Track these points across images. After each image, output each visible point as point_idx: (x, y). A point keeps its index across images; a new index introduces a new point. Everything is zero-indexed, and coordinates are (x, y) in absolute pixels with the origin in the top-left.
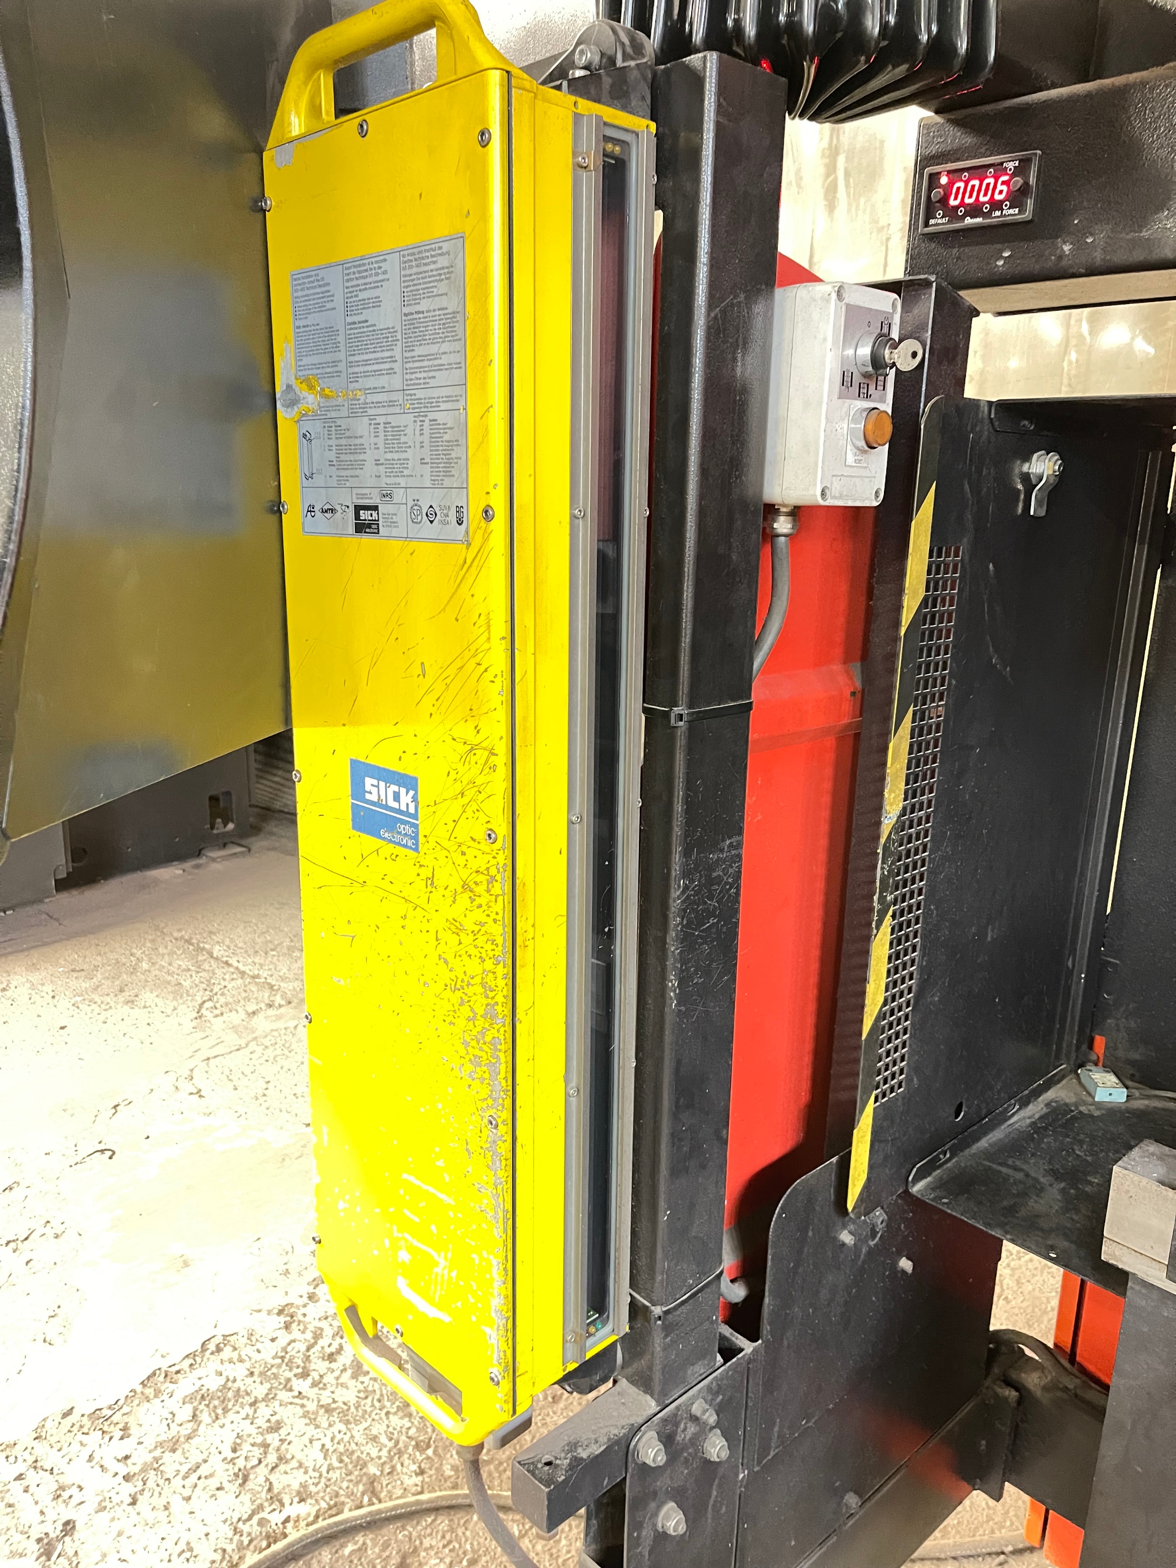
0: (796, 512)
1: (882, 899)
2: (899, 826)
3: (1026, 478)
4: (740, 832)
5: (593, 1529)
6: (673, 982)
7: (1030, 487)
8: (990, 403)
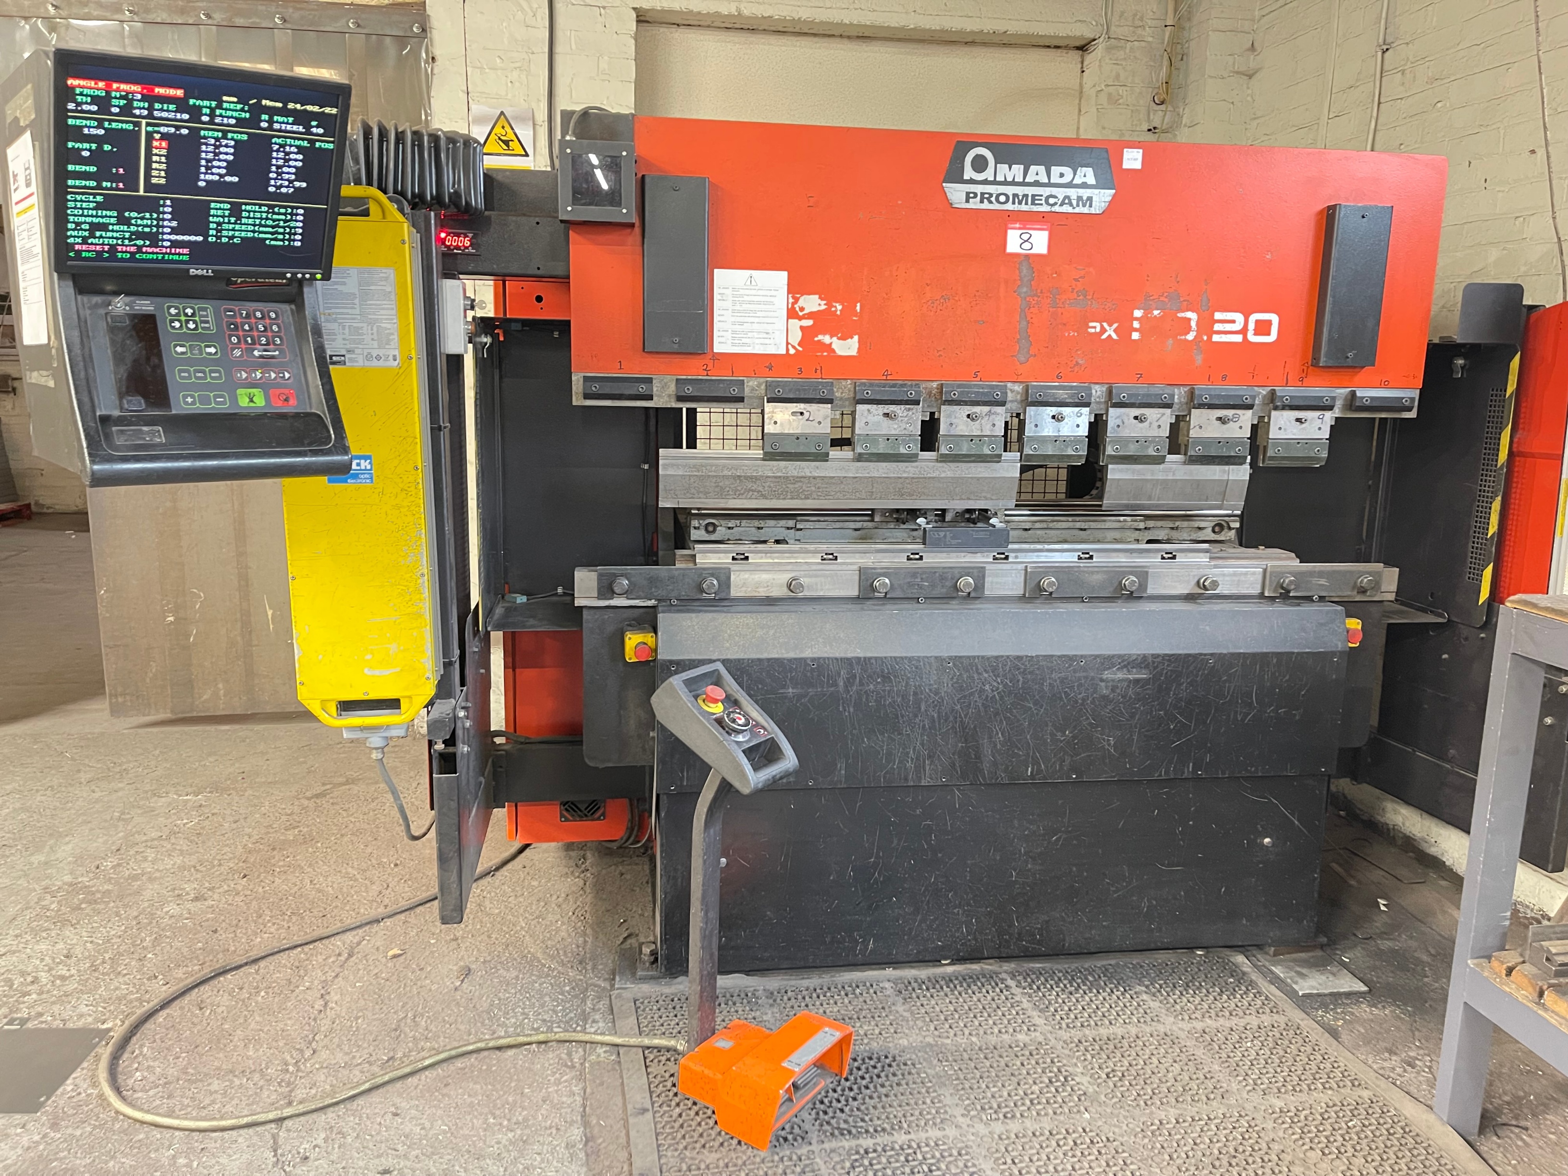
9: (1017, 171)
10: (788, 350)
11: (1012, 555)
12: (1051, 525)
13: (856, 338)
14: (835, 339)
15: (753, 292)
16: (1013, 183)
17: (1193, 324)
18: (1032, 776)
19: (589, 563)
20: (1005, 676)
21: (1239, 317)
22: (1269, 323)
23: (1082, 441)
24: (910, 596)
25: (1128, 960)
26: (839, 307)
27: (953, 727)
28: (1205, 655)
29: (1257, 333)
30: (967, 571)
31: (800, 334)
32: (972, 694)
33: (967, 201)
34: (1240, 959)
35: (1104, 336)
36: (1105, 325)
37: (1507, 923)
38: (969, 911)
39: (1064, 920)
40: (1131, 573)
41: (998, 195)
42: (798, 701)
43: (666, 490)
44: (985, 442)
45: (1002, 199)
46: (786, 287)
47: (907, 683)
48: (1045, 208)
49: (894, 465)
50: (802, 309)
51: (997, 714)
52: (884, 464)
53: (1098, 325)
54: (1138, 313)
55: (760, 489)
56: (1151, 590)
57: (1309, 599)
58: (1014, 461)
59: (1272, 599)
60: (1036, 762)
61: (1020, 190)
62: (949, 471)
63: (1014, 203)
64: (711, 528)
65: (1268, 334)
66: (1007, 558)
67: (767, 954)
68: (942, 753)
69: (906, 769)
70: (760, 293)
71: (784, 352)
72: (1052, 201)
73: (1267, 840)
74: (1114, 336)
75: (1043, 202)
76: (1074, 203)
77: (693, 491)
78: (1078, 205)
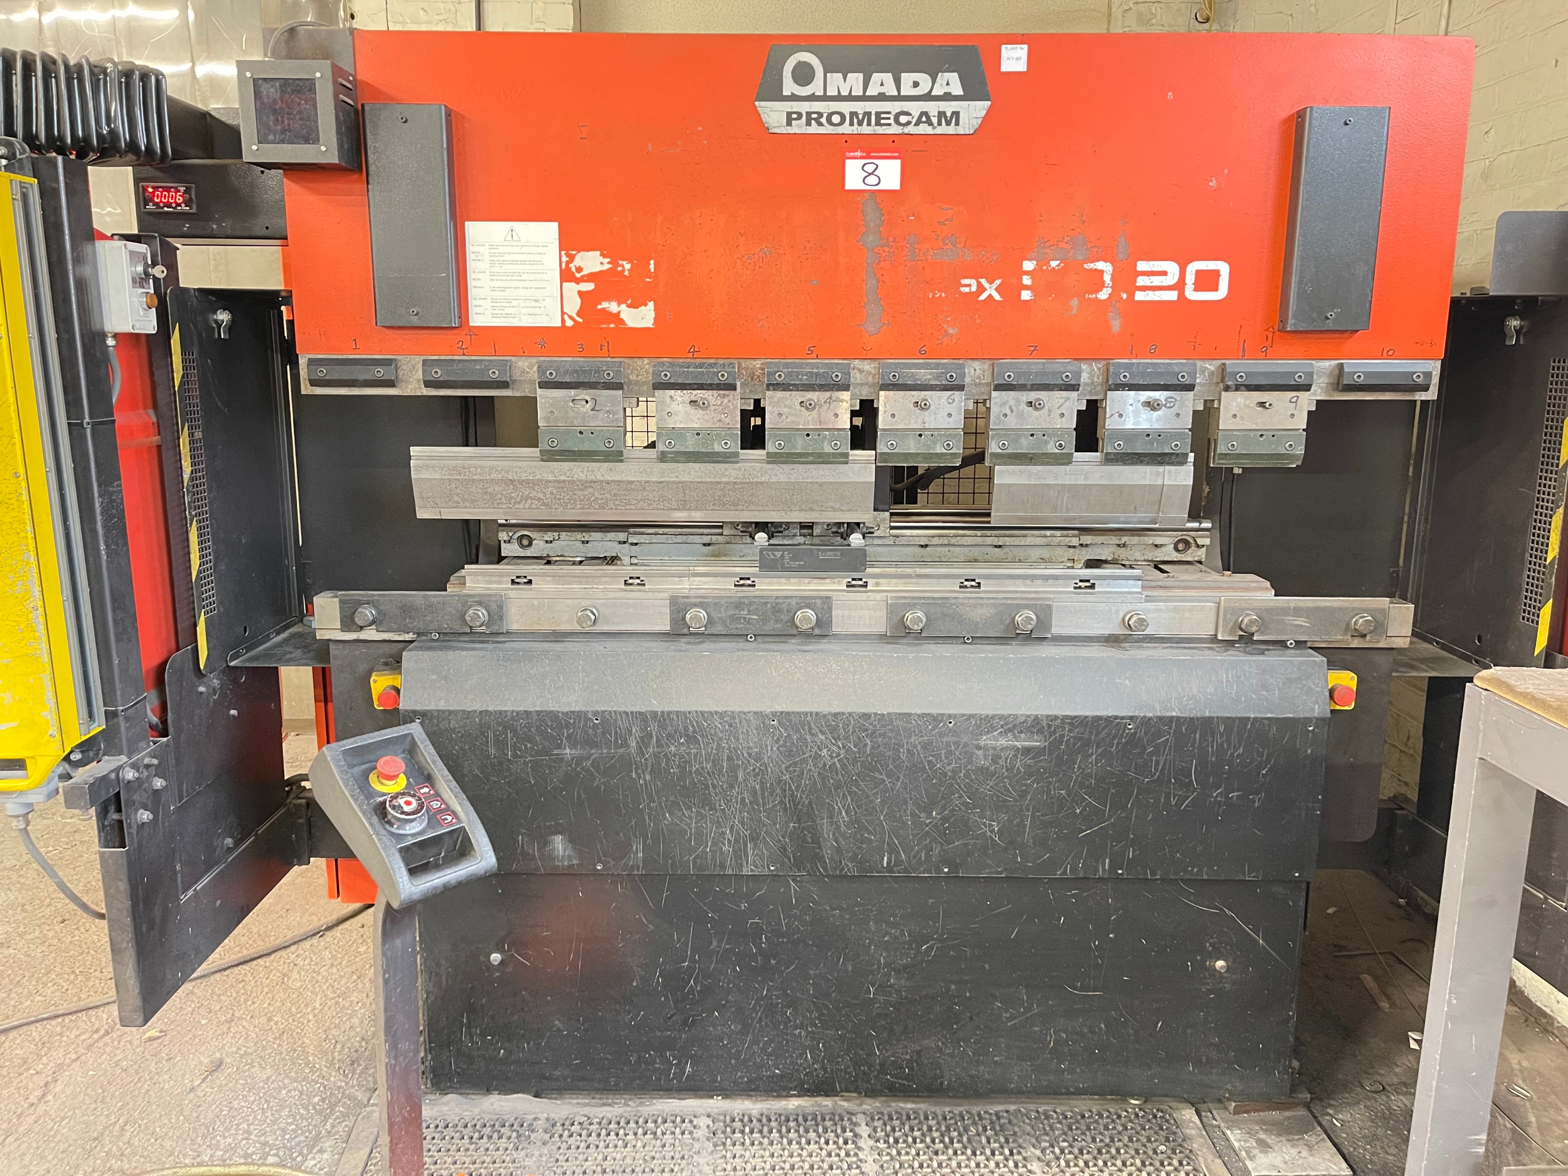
0: (116, 336)
1: (190, 513)
2: (192, 479)
3: (216, 321)
4: (120, 479)
5: (103, 838)
6: (102, 547)
7: (219, 326)
8: (194, 289)
9: (855, 81)
10: (563, 321)
11: (871, 582)
12: (953, 541)
13: (651, 305)
14: (623, 307)
15: (517, 250)
16: (850, 98)
17: (1107, 278)
18: (889, 868)
19: (332, 586)
20: (847, 738)
21: (1172, 268)
22: (1216, 273)
23: (955, 436)
24: (734, 632)
25: (1032, 1107)
26: (628, 266)
27: (782, 802)
28: (1123, 718)
29: (1198, 288)
30: (807, 602)
31: (579, 301)
32: (804, 761)
33: (789, 124)
34: (1188, 1114)
35: (983, 297)
36: (983, 281)
37: (1482, 1150)
38: (813, 1032)
39: (940, 1050)
40: (1028, 607)
41: (830, 115)
42: (577, 764)
43: (422, 498)
44: (825, 437)
45: (836, 119)
46: (557, 242)
47: (719, 744)
48: (894, 129)
49: (709, 466)
50: (579, 269)
51: (838, 787)
52: (697, 466)
53: (973, 283)
54: (1028, 265)
55: (540, 495)
56: (1057, 629)
57: (1283, 644)
58: (868, 462)
59: (1231, 643)
60: (893, 850)
61: (860, 107)
62: (782, 474)
63: (852, 124)
64: (526, 542)
65: (1216, 289)
66: (865, 585)
67: (557, 1073)
68: (769, 834)
69: (722, 853)
70: (525, 250)
71: (559, 324)
72: (903, 119)
73: (1220, 964)
74: (997, 297)
75: (892, 121)
76: (935, 120)
77: (456, 498)
78: (940, 124)
